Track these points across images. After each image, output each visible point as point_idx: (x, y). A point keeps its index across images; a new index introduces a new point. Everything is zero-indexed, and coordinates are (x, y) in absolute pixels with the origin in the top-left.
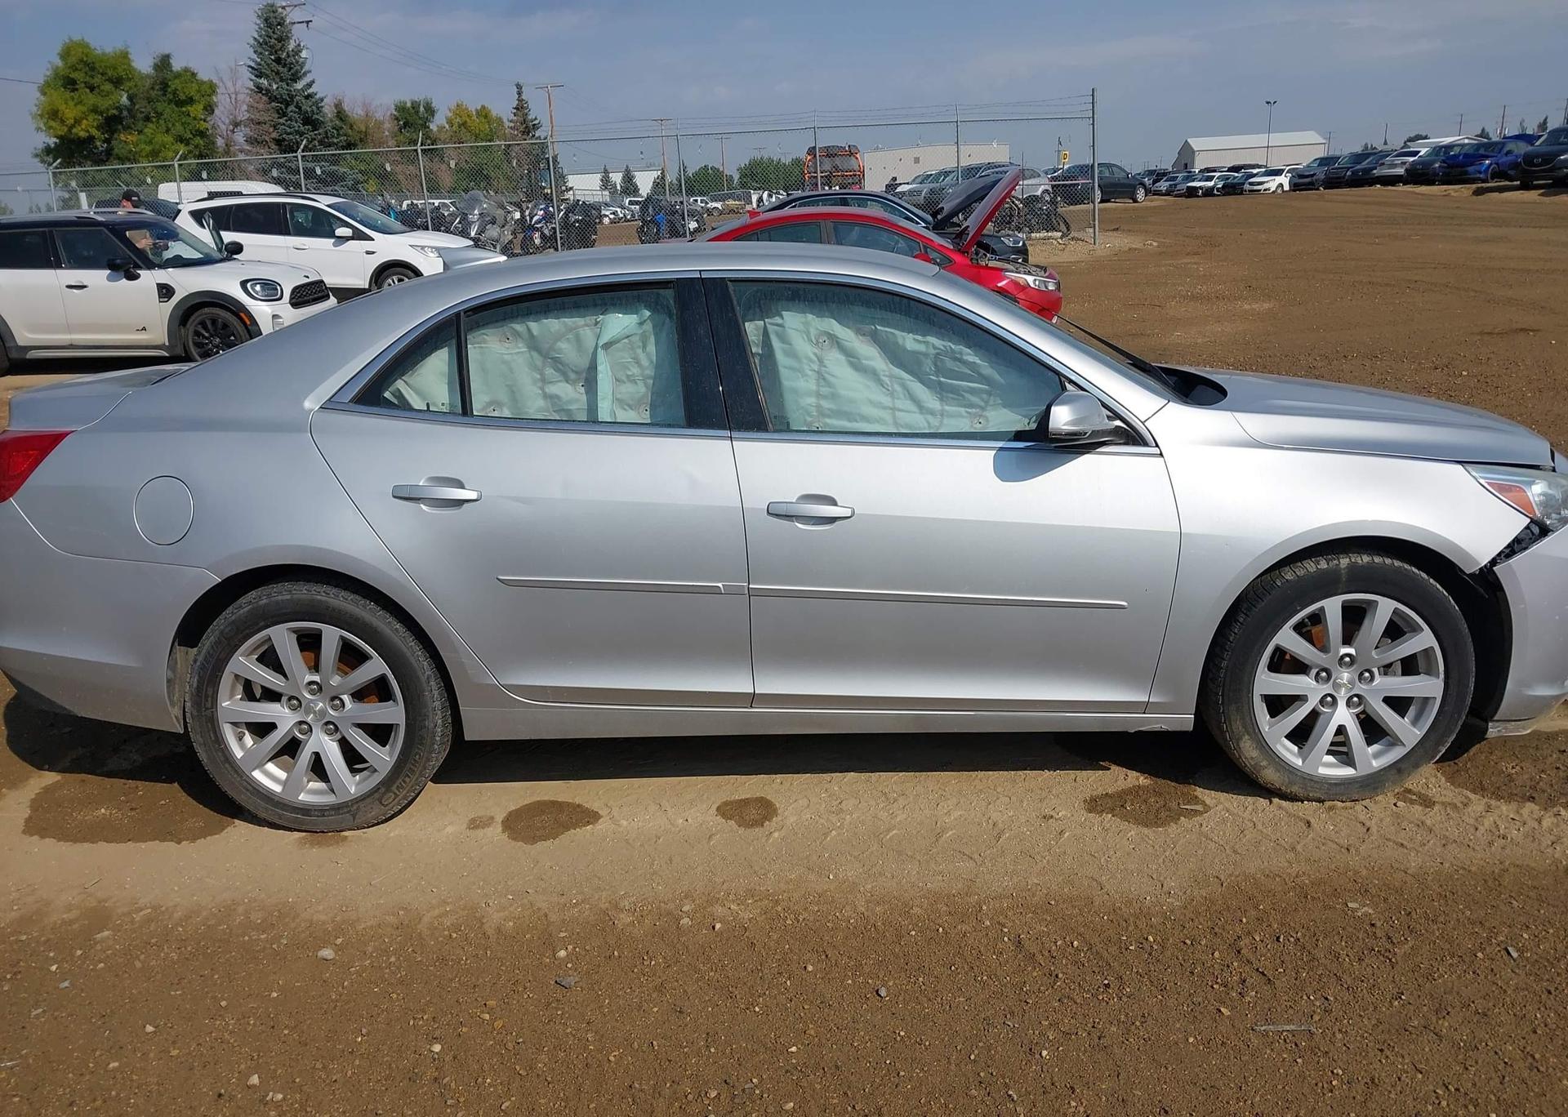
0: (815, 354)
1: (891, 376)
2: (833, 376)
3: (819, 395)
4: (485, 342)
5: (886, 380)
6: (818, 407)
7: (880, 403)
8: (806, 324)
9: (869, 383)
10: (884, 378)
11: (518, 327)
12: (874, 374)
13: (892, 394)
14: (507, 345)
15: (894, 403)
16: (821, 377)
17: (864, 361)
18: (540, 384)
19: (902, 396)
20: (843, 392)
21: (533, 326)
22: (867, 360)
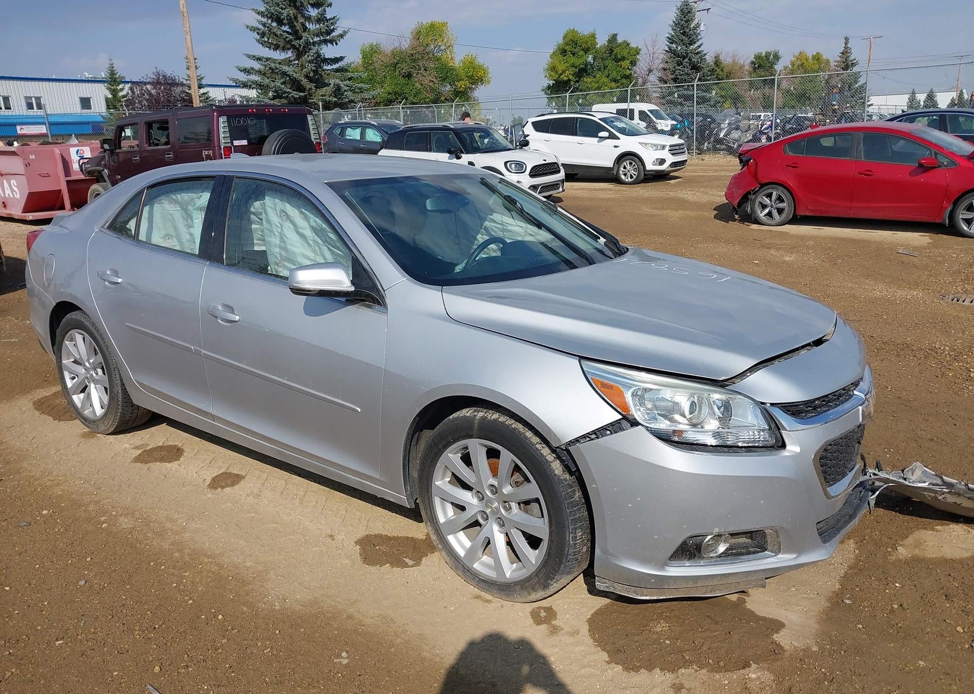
0: (279, 223)
1: (314, 241)
2: (286, 237)
3: (281, 248)
4: (163, 203)
5: (311, 242)
6: (280, 254)
7: (308, 257)
8: (275, 204)
9: (304, 243)
10: (310, 241)
11: (173, 197)
12: (302, 236)
13: (314, 251)
14: (172, 206)
15: (315, 257)
16: (282, 237)
17: (299, 230)
18: (187, 227)
19: (319, 254)
20: (289, 247)
21: (179, 196)
22: (302, 229)
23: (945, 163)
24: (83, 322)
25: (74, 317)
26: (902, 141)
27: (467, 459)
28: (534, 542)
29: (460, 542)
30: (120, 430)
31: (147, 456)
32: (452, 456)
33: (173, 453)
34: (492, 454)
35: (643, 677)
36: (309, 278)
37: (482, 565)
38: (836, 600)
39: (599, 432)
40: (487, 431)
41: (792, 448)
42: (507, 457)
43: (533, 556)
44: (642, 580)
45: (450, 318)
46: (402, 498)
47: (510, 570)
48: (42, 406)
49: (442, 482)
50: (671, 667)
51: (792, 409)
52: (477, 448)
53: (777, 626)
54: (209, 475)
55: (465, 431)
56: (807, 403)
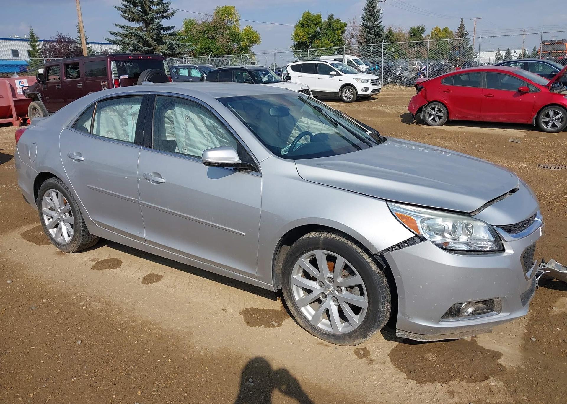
0: (185, 123)
1: (208, 134)
2: (189, 132)
3: (185, 138)
4: (107, 112)
5: (206, 135)
6: (185, 142)
7: (203, 143)
8: (182, 112)
9: (201, 136)
10: (204, 134)
11: (114, 107)
12: (200, 131)
13: (208, 140)
14: (112, 113)
15: (208, 144)
16: (186, 131)
17: (198, 127)
18: (122, 126)
19: (210, 142)
20: (191, 138)
21: (117, 107)
22: (200, 127)
23: (533, 90)
24: (57, 185)
25: (51, 182)
26: (507, 77)
27: (314, 262)
28: (356, 310)
29: (308, 312)
30: (82, 249)
31: (100, 265)
32: (304, 261)
33: (116, 264)
34: (331, 259)
35: (429, 387)
36: (215, 156)
37: (323, 324)
38: (527, 338)
39: (400, 245)
40: (327, 245)
41: (509, 251)
42: (341, 261)
43: (356, 319)
44: (425, 330)
45: (301, 178)
46: (271, 287)
47: (341, 327)
48: (27, 236)
49: (297, 276)
50: (444, 381)
51: (508, 229)
52: (321, 255)
53: (498, 355)
54: (141, 276)
55: (314, 245)
56: (515, 225)
